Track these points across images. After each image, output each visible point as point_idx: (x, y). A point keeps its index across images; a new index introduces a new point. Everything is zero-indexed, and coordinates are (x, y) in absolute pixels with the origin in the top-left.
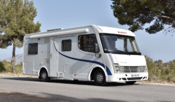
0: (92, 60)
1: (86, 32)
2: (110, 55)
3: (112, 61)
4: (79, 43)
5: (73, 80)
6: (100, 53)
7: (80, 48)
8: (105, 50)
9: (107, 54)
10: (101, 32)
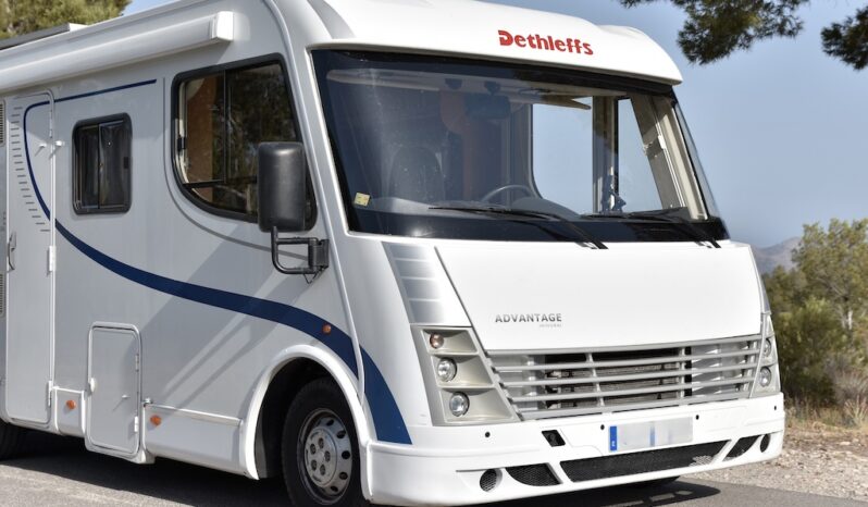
0: (262, 294)
1: (223, 45)
2: (392, 251)
3: (417, 308)
4: (178, 145)
5: (141, 459)
6: (316, 233)
7: (187, 190)
8: (362, 199)
9: (376, 240)
10: (324, 37)
